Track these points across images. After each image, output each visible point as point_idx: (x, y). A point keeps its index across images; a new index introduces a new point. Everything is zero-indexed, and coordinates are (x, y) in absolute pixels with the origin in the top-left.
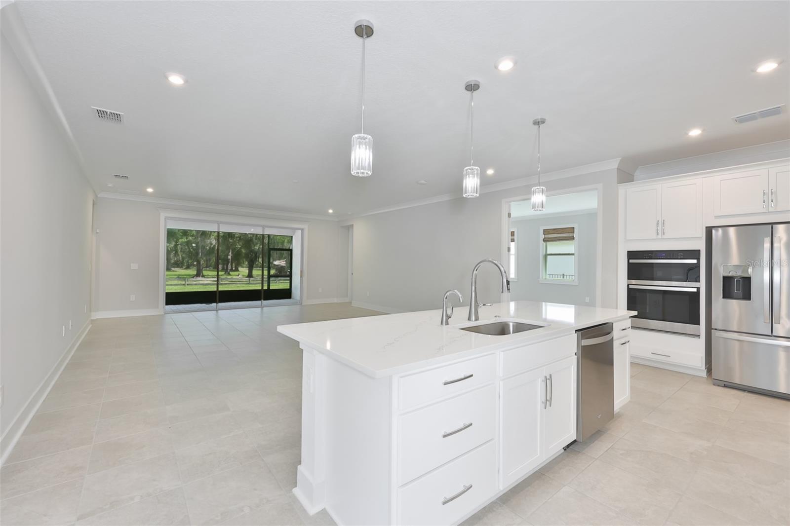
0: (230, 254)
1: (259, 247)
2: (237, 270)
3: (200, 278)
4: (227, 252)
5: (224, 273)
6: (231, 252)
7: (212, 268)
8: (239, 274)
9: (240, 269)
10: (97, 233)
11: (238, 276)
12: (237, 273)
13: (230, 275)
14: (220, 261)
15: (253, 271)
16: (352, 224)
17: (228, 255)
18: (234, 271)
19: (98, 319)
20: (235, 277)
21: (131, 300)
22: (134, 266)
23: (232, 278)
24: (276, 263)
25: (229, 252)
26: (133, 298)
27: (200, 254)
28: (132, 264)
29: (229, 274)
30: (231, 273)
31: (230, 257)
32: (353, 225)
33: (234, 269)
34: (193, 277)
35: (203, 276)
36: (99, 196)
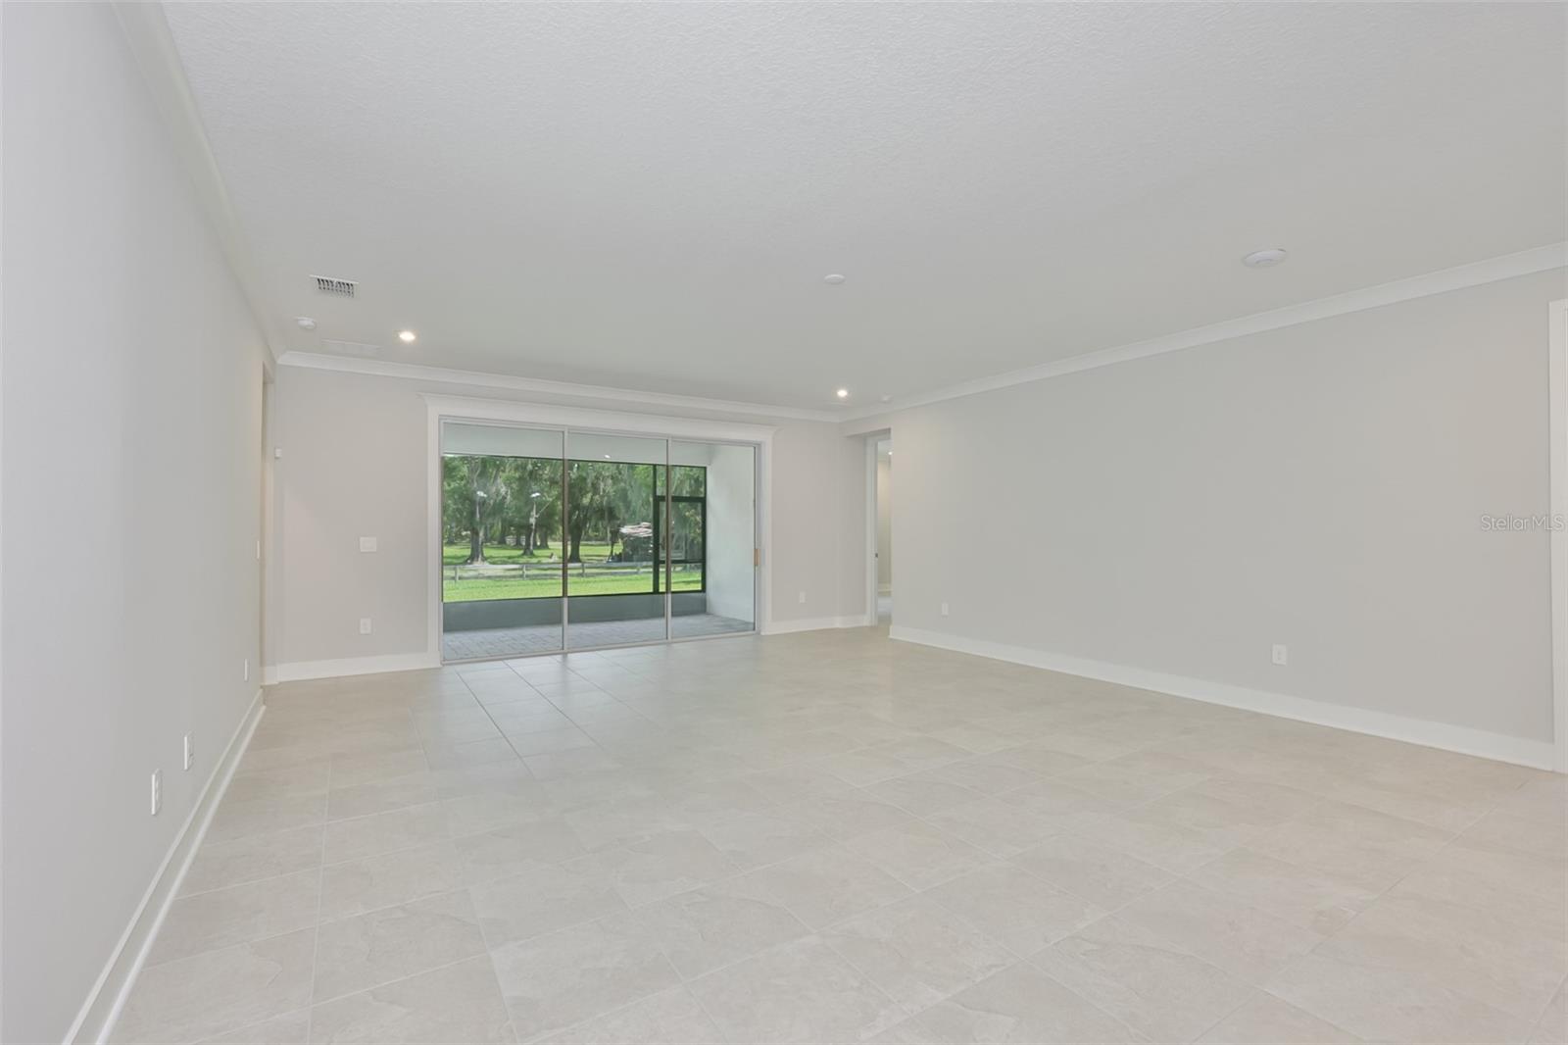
0: (534, 513)
1: (592, 499)
2: (544, 546)
3: (478, 564)
4: (527, 510)
5: (522, 552)
6: (534, 511)
7: (496, 543)
8: (552, 555)
9: (550, 543)
10: (277, 458)
11: (551, 557)
12: (546, 552)
13: (537, 557)
14: (512, 528)
15: (581, 548)
16: (887, 427)
17: (528, 516)
18: (539, 548)
19: (281, 683)
20: (545, 560)
21: (362, 632)
22: (368, 544)
23: (539, 563)
24: (625, 530)
25: (532, 509)
26: (366, 626)
27: (478, 516)
28: (362, 539)
29: (532, 554)
30: (536, 552)
31: (532, 521)
32: (889, 429)
33: (539, 544)
34: (465, 562)
35: (485, 559)
36: (280, 361)
